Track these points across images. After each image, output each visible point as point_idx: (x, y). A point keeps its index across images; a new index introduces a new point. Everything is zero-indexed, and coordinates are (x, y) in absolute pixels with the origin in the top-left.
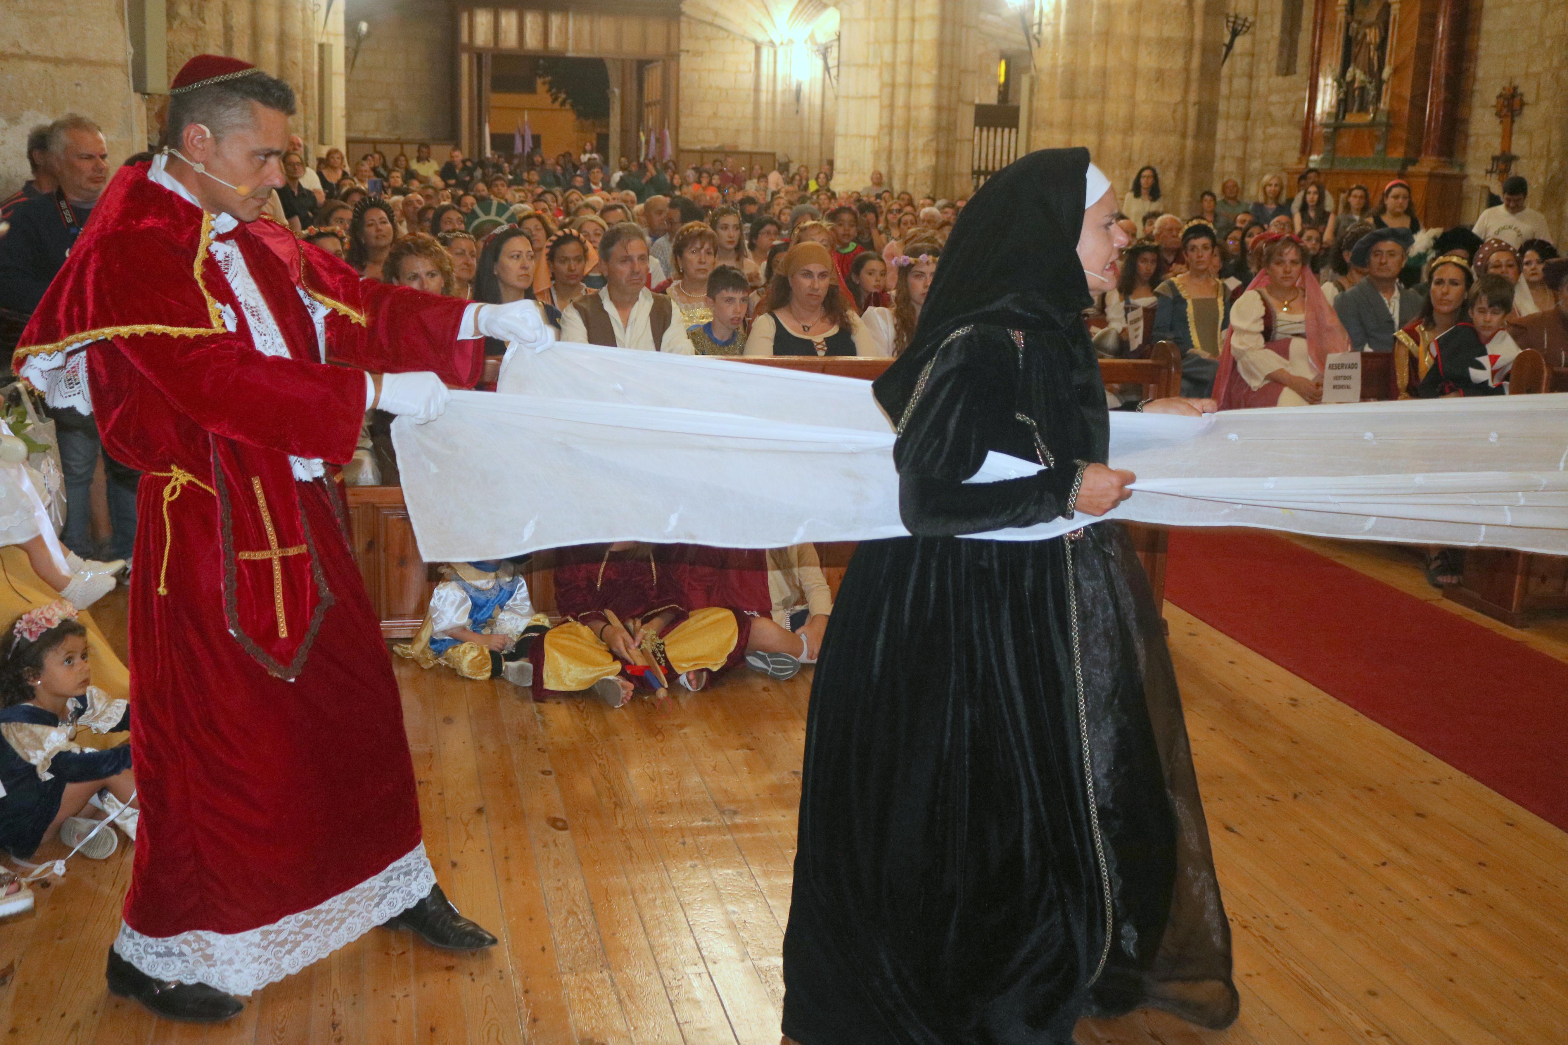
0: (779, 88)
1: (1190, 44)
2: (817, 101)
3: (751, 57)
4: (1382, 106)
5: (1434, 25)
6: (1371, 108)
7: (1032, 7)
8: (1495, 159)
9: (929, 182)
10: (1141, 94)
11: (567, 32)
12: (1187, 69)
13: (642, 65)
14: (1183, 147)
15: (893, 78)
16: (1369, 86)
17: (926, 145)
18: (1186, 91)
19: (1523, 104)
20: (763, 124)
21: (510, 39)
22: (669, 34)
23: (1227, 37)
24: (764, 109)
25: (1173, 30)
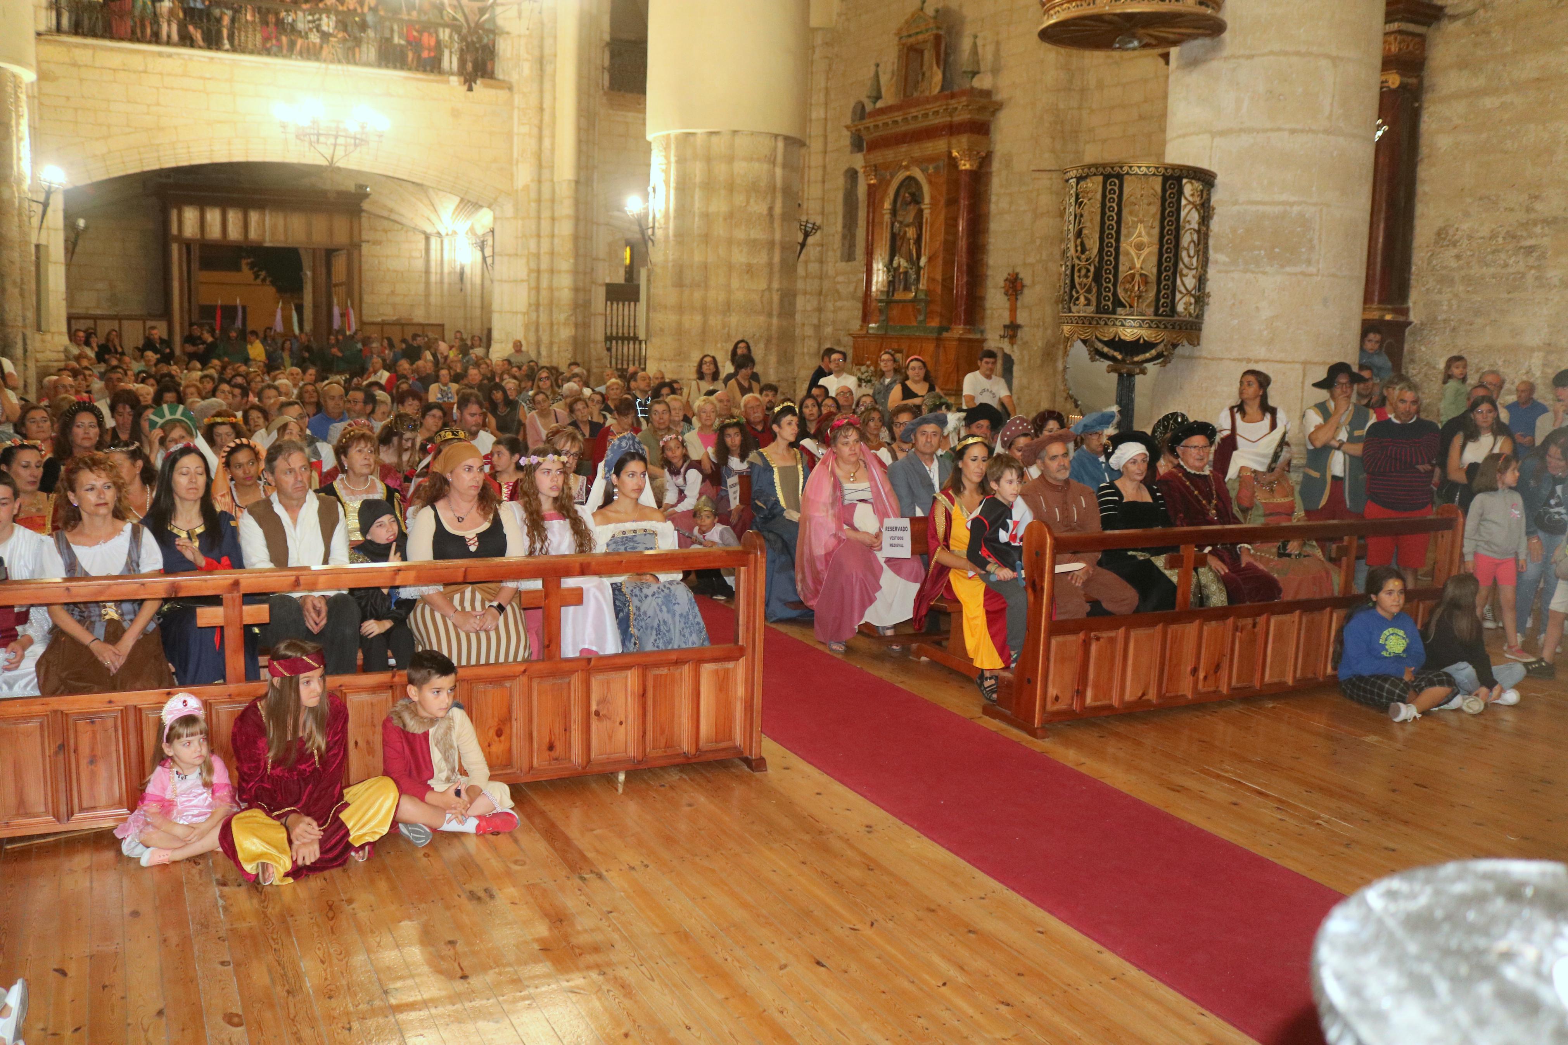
0: (446, 270)
1: (772, 244)
2: (478, 280)
3: (422, 245)
4: (921, 286)
5: (956, 226)
6: (913, 288)
7: (646, 215)
8: (1005, 327)
9: (570, 349)
10: (735, 283)
11: (264, 225)
12: (770, 265)
13: (330, 253)
14: (770, 325)
15: (539, 265)
16: (910, 272)
17: (567, 319)
18: (770, 281)
19: (1023, 286)
20: (433, 300)
21: (214, 232)
22: (351, 228)
23: (800, 238)
24: (433, 288)
25: (758, 233)
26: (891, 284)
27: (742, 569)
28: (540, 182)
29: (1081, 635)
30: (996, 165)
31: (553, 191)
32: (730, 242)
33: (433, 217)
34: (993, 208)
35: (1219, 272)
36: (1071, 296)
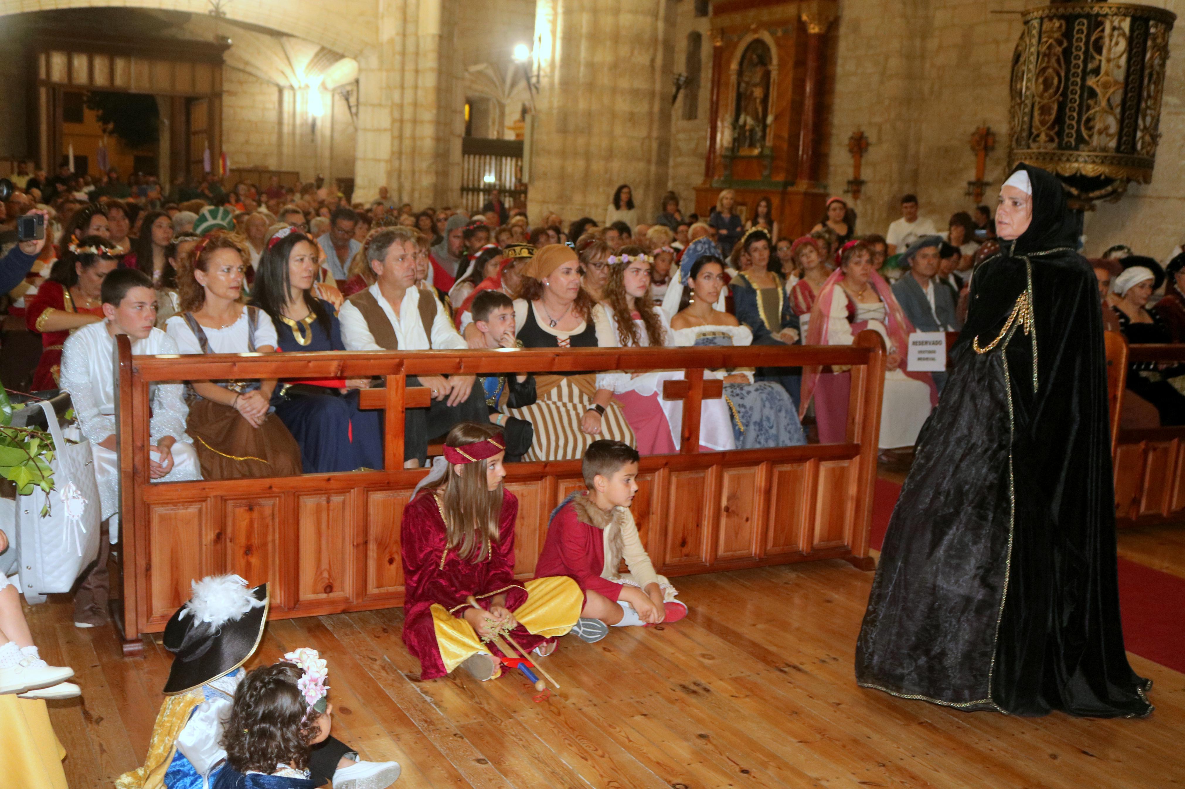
0: (298, 121)
1: (652, 94)
2: (328, 132)
3: (275, 97)
4: (767, 143)
5: (803, 87)
6: (758, 145)
7: (531, 62)
8: (849, 183)
9: (430, 194)
10: (618, 130)
11: (130, 74)
12: (651, 113)
13: (190, 101)
14: (649, 171)
15: (402, 115)
16: (757, 129)
17: (428, 167)
18: (650, 129)
19: (868, 144)
20: (285, 150)
21: (81, 77)
22: (213, 78)
23: (674, 90)
24: (286, 138)
25: (641, 84)
26: (737, 141)
27: (862, 366)
28: (404, 35)
29: (1142, 445)
30: (843, 30)
31: (418, 46)
32: (614, 91)
33: (288, 71)
34: (839, 70)
35: (1169, 113)
36: (1030, 133)
